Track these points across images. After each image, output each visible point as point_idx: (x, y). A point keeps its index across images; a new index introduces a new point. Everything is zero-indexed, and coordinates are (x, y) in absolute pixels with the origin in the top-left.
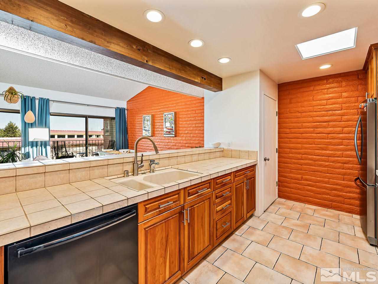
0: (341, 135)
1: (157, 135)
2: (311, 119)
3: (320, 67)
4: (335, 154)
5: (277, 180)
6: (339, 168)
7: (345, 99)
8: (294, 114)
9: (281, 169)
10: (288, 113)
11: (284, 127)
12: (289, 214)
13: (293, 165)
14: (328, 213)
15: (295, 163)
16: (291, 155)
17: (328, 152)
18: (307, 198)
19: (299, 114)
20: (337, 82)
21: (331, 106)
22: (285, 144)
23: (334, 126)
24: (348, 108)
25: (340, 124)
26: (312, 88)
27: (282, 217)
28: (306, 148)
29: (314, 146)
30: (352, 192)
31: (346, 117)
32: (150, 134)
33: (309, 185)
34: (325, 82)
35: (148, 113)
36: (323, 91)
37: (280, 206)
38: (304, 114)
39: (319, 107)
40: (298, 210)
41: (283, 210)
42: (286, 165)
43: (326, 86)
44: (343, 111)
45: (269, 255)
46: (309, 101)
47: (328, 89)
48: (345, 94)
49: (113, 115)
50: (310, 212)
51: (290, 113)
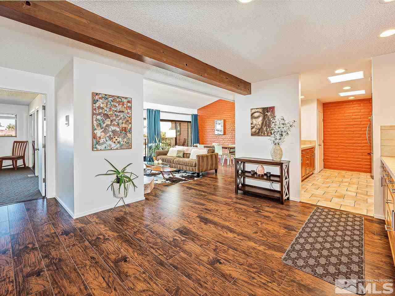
0: (361, 132)
1: (228, 134)
5: (323, 158)
6: (360, 150)
7: (362, 113)
8: (333, 121)
10: (330, 120)
13: (333, 149)
16: (331, 144)
17: (353, 141)
21: (355, 117)
22: (327, 138)
23: (356, 127)
24: (364, 118)
26: (344, 106)
28: (340, 140)
29: (345, 138)
30: (367, 162)
31: (363, 122)
32: (223, 133)
34: (352, 103)
35: (220, 119)
36: (350, 108)
38: (339, 121)
42: (328, 149)
44: (361, 119)
46: (342, 113)
47: (353, 107)
49: (190, 120)
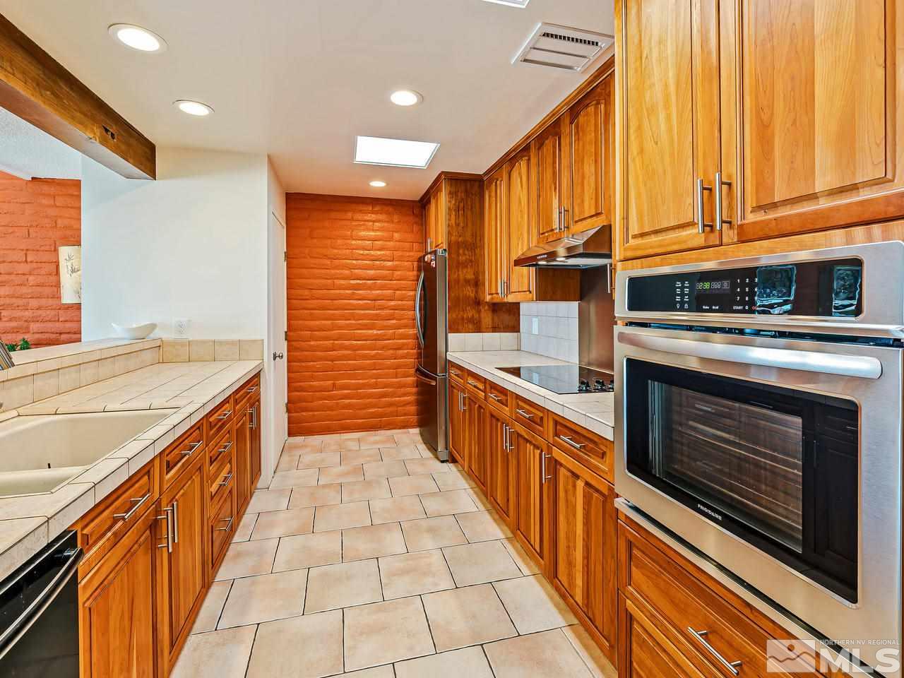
0: (393, 303)
2: (347, 272)
3: (371, 181)
4: (384, 335)
5: (286, 401)
8: (317, 261)
9: (292, 375)
10: (309, 257)
11: (299, 286)
12: (323, 460)
13: (318, 363)
14: (377, 438)
15: (321, 359)
16: (312, 343)
17: (375, 332)
18: (344, 421)
19: (328, 262)
20: (388, 213)
21: (379, 253)
22: (301, 322)
23: (382, 288)
24: (401, 259)
25: (391, 284)
26: (349, 215)
27: (312, 471)
28: (340, 328)
29: (353, 322)
30: (408, 393)
31: (399, 273)
33: (346, 397)
34: (371, 209)
36: (367, 223)
37: (300, 452)
38: (337, 262)
39: (362, 252)
40: (333, 448)
41: (308, 458)
42: (303, 364)
43: (371, 216)
44: (395, 263)
45: (324, 543)
46: (345, 238)
47: (374, 221)
48: (396, 236)
50: (353, 446)
51: (311, 257)
